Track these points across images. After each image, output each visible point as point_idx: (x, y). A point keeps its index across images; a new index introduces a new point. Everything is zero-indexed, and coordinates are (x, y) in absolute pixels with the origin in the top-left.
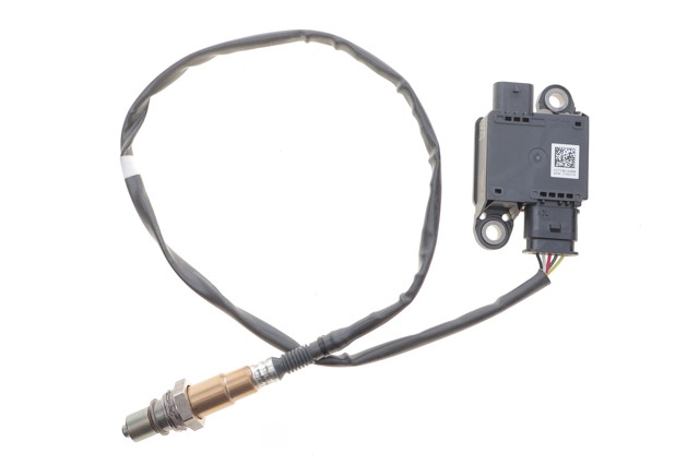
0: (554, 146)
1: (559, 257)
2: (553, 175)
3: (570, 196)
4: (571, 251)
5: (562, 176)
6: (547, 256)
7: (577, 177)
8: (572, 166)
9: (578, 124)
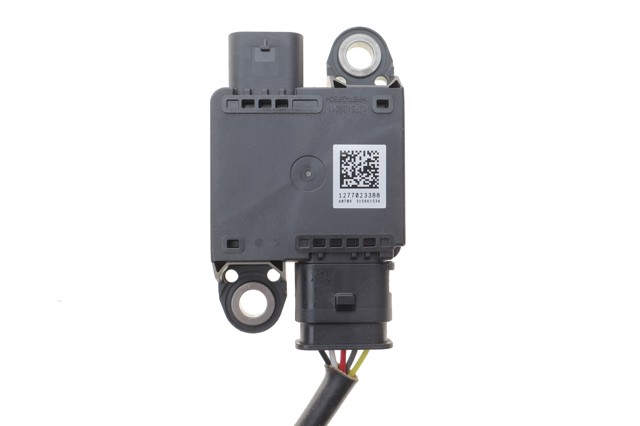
0: (338, 149)
1: (360, 352)
2: (336, 205)
3: (370, 241)
4: (381, 343)
5: (355, 205)
6: (338, 353)
7: (382, 204)
8: (373, 185)
9: (383, 103)
